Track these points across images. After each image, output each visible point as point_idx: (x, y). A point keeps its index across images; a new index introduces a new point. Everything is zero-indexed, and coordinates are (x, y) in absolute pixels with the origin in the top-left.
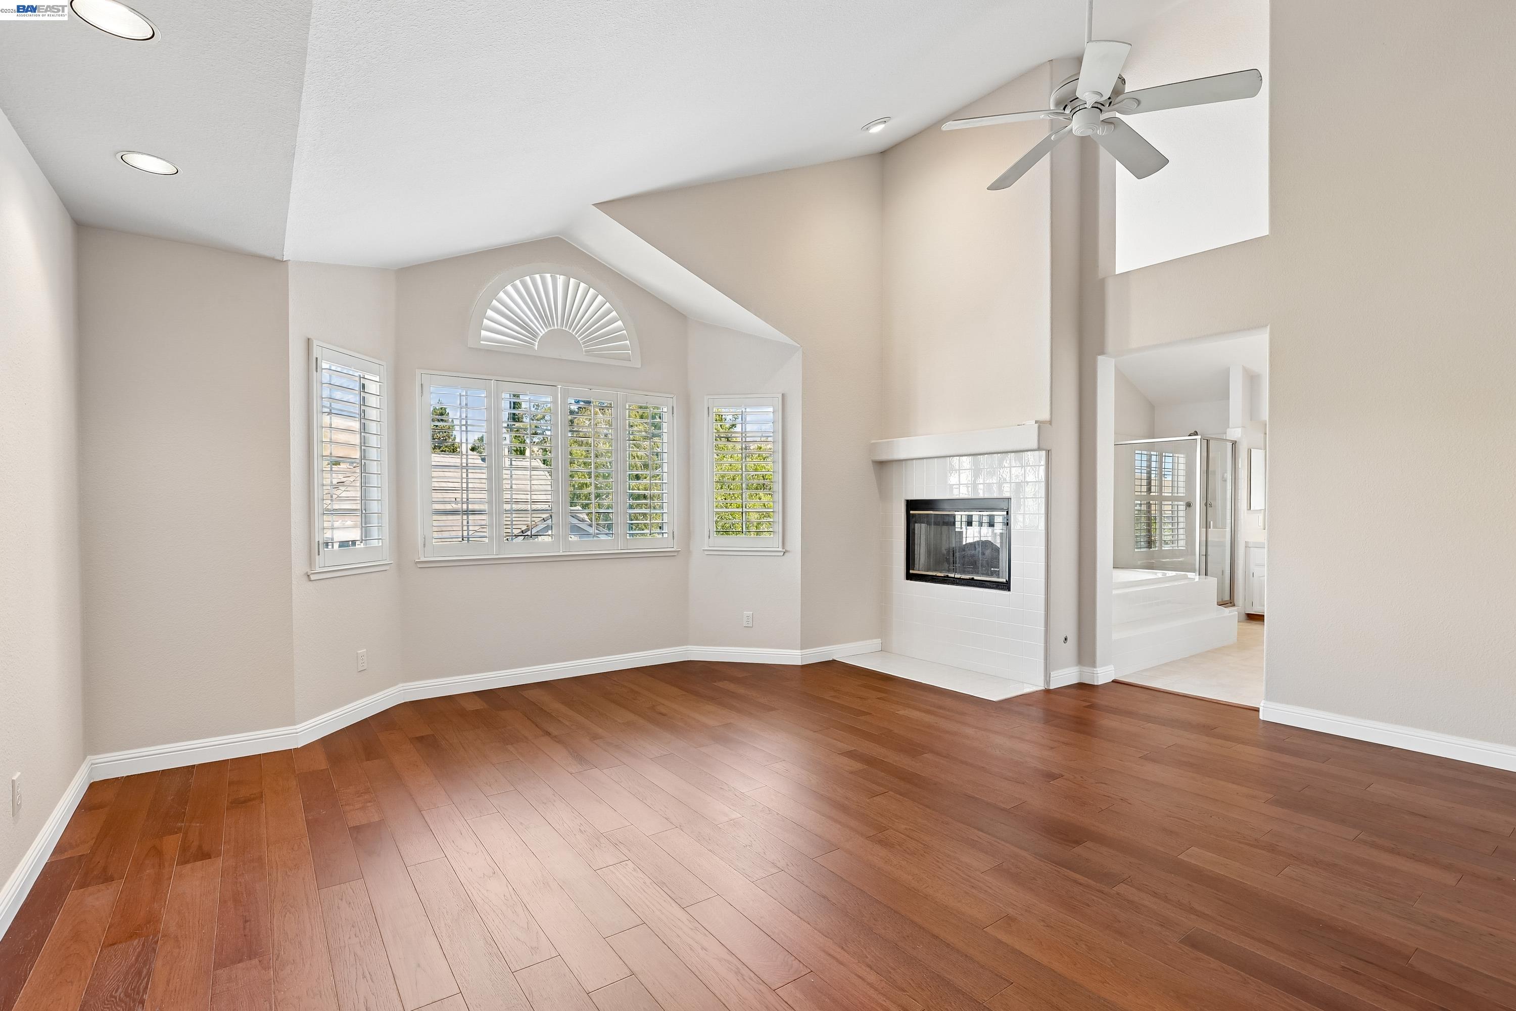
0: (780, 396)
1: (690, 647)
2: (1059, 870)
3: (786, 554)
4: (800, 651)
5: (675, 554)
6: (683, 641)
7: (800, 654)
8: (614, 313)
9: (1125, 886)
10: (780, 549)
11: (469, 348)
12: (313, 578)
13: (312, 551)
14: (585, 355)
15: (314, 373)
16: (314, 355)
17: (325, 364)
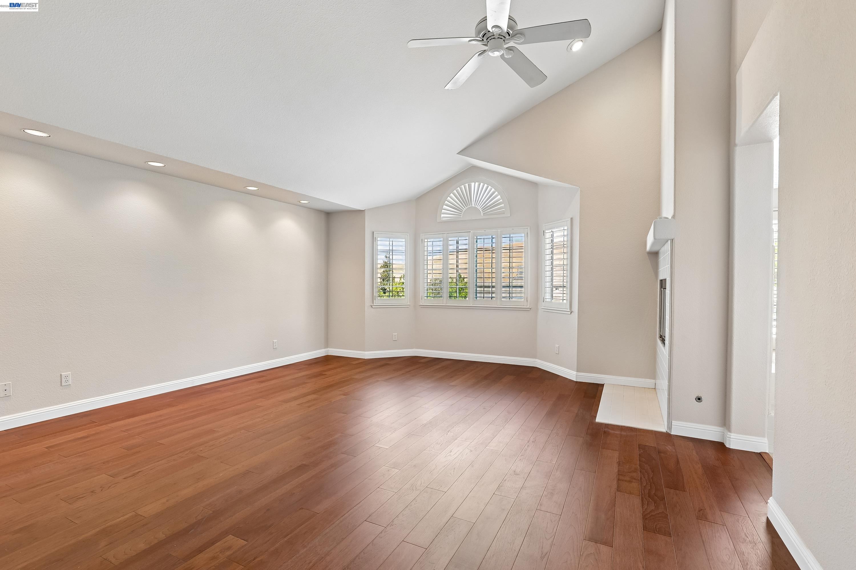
0: (569, 219)
1: (537, 360)
3: (572, 313)
4: (576, 372)
5: (529, 310)
6: (534, 356)
7: (575, 374)
8: (496, 193)
10: (568, 310)
11: (439, 222)
12: (373, 307)
13: (373, 298)
14: (483, 216)
15: (375, 242)
16: (375, 237)
17: (379, 239)
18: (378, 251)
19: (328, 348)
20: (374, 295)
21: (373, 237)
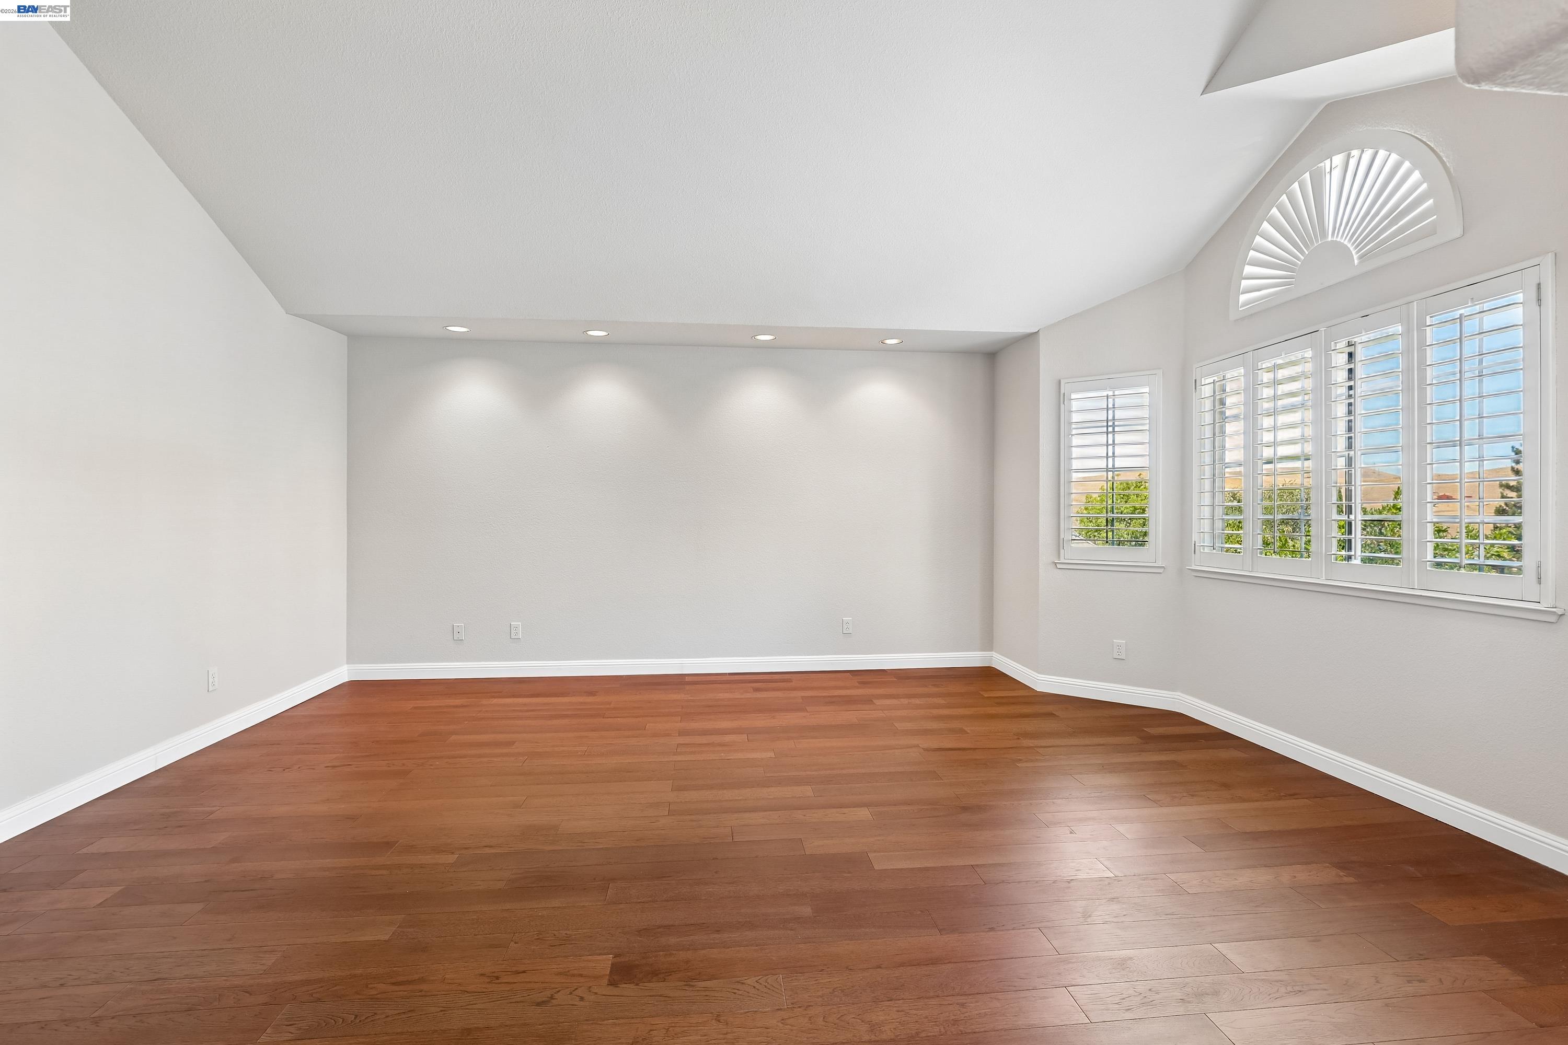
2: (510, 849)
8: (1406, 165)
9: (449, 862)
11: (1233, 321)
12: (1059, 566)
13: (1059, 544)
14: (1360, 263)
15: (1062, 406)
16: (1062, 392)
17: (1073, 396)
18: (1074, 426)
19: (993, 652)
20: (1062, 536)
21: (1060, 392)
